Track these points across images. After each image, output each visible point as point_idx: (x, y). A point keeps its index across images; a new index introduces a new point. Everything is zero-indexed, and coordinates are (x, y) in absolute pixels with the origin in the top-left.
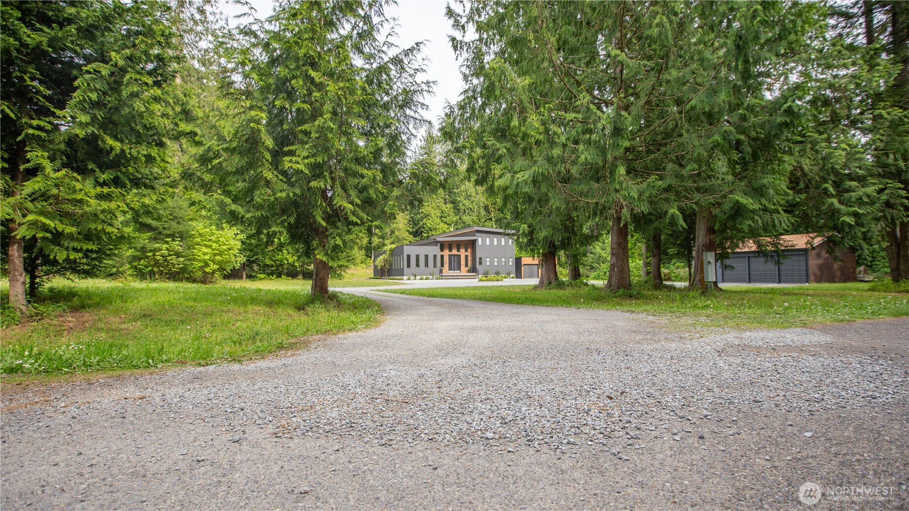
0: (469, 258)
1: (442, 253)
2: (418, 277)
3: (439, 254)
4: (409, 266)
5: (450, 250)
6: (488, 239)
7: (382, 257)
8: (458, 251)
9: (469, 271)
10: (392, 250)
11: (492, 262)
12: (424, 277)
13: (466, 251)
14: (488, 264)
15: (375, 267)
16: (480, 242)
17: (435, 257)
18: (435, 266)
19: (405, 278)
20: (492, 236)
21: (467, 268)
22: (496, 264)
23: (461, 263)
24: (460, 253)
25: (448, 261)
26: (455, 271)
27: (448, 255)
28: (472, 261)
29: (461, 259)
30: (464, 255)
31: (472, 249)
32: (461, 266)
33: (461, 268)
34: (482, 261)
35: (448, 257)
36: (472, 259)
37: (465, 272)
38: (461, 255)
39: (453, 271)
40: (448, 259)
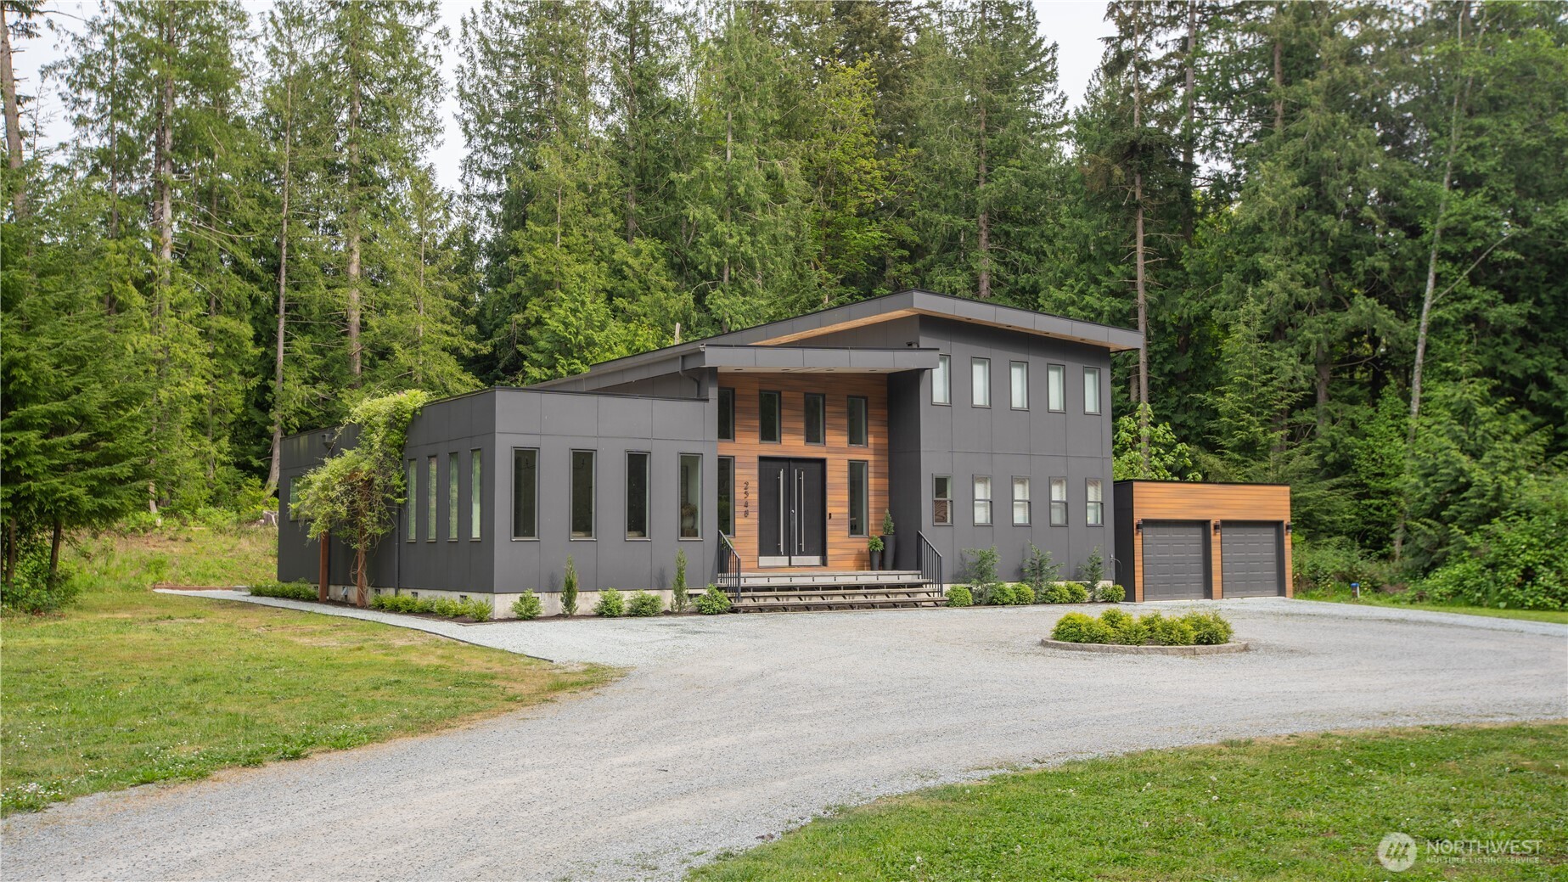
0: (873, 483)
1: (727, 448)
2: (587, 601)
3: (712, 450)
4: (524, 522)
5: (769, 433)
6: (979, 374)
7: (334, 466)
8: (813, 436)
9: (875, 560)
10: (404, 425)
11: (1000, 505)
12: (627, 598)
13: (855, 438)
14: (981, 515)
15: (291, 529)
16: (938, 387)
17: (688, 466)
18: (688, 530)
19: (503, 603)
20: (1001, 355)
21: (861, 544)
22: (1020, 516)
23: (829, 510)
24: (824, 449)
25: (754, 497)
26: (796, 560)
27: (756, 460)
28: (887, 499)
29: (828, 487)
30: (846, 463)
31: (886, 429)
32: (829, 528)
33: (830, 539)
34: (949, 497)
35: (756, 472)
36: (890, 485)
37: (851, 563)
38: (828, 462)
39: (782, 561)
40: (754, 485)
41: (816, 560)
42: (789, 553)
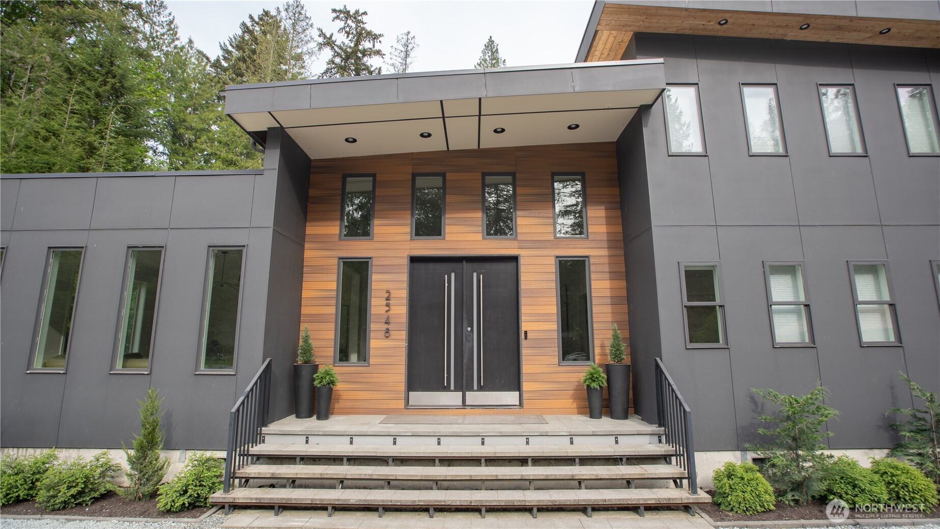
1: (359, 248)
5: (427, 226)
8: (497, 227)
21: (583, 374)
23: (524, 326)
24: (515, 244)
25: (401, 310)
26: (473, 397)
27: (406, 262)
28: (625, 308)
29: (522, 294)
30: (552, 261)
31: (618, 213)
32: (524, 352)
33: (526, 368)
34: (718, 301)
35: (404, 277)
36: (628, 289)
37: (570, 404)
38: (522, 261)
39: (452, 398)
40: (401, 293)
41: (511, 397)
42: (463, 385)
